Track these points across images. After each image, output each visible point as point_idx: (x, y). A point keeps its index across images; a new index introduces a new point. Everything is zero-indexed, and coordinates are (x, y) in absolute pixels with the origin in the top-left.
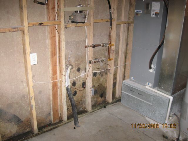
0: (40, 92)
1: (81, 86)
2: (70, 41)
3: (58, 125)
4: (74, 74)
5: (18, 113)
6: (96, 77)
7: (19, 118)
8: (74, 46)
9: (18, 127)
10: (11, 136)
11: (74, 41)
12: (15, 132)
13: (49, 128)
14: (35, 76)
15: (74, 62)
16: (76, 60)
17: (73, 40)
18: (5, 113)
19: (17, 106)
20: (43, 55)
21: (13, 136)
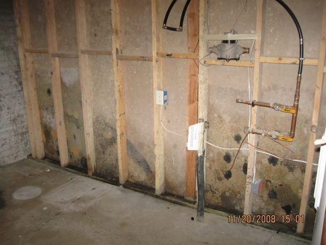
0: (175, 146)
1: (240, 167)
2: (223, 87)
3: (186, 203)
4: (228, 142)
5: (148, 158)
6: (274, 165)
7: (148, 166)
8: (231, 97)
9: (147, 175)
10: (139, 182)
11: (231, 88)
12: (143, 180)
13: (174, 199)
14: (171, 123)
15: (229, 122)
16: (234, 120)
17: (229, 87)
18: (136, 151)
19: (148, 150)
20: (182, 98)
21: (141, 183)
